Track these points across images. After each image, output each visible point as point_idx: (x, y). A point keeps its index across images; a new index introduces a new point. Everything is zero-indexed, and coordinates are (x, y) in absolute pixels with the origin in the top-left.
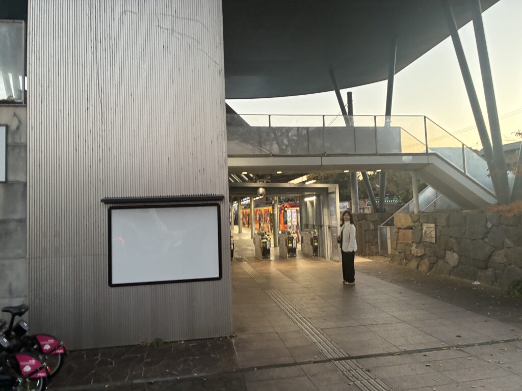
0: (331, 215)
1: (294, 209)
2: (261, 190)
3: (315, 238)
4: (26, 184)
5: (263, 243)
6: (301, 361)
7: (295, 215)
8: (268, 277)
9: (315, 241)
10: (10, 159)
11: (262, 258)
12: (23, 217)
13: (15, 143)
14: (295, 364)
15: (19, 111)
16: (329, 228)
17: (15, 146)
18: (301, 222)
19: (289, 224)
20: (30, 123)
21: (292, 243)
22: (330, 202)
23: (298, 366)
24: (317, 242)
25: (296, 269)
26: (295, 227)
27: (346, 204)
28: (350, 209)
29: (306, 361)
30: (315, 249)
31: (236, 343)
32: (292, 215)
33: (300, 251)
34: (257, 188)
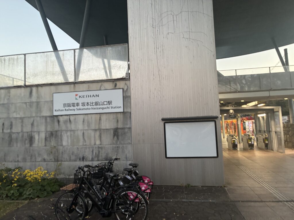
0: (276, 125)
1: (250, 121)
2: (231, 111)
3: (266, 138)
4: (131, 113)
5: (233, 141)
6: (265, 200)
7: (251, 125)
8: (238, 160)
9: (266, 140)
10: (124, 102)
11: (233, 149)
12: (130, 126)
13: (126, 96)
14: (262, 201)
15: (127, 82)
16: (276, 132)
17: (126, 97)
18: (256, 129)
19: (247, 130)
20: (132, 87)
21: (251, 141)
22: (275, 117)
23: (264, 203)
24: (267, 141)
25: (255, 156)
26: (251, 132)
27: (286, 117)
28: (289, 121)
29: (268, 201)
30: (266, 145)
31: (228, 190)
32: (249, 125)
33: (256, 146)
34: (229, 110)
